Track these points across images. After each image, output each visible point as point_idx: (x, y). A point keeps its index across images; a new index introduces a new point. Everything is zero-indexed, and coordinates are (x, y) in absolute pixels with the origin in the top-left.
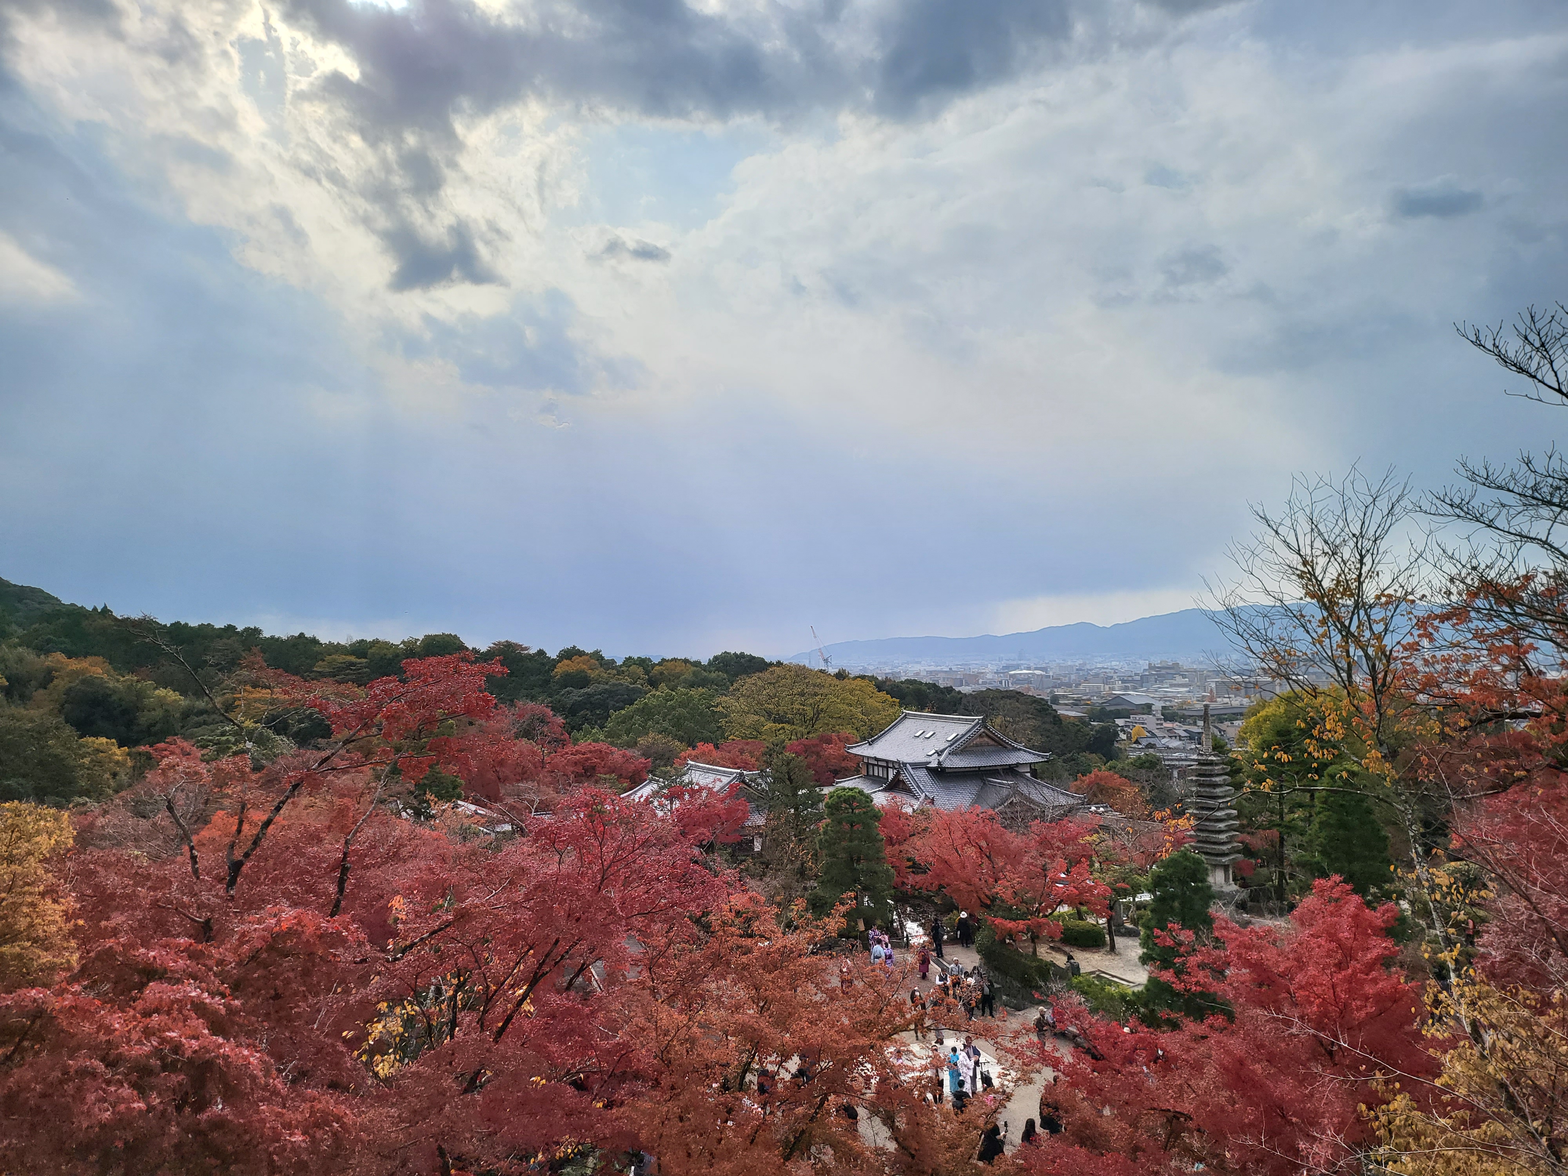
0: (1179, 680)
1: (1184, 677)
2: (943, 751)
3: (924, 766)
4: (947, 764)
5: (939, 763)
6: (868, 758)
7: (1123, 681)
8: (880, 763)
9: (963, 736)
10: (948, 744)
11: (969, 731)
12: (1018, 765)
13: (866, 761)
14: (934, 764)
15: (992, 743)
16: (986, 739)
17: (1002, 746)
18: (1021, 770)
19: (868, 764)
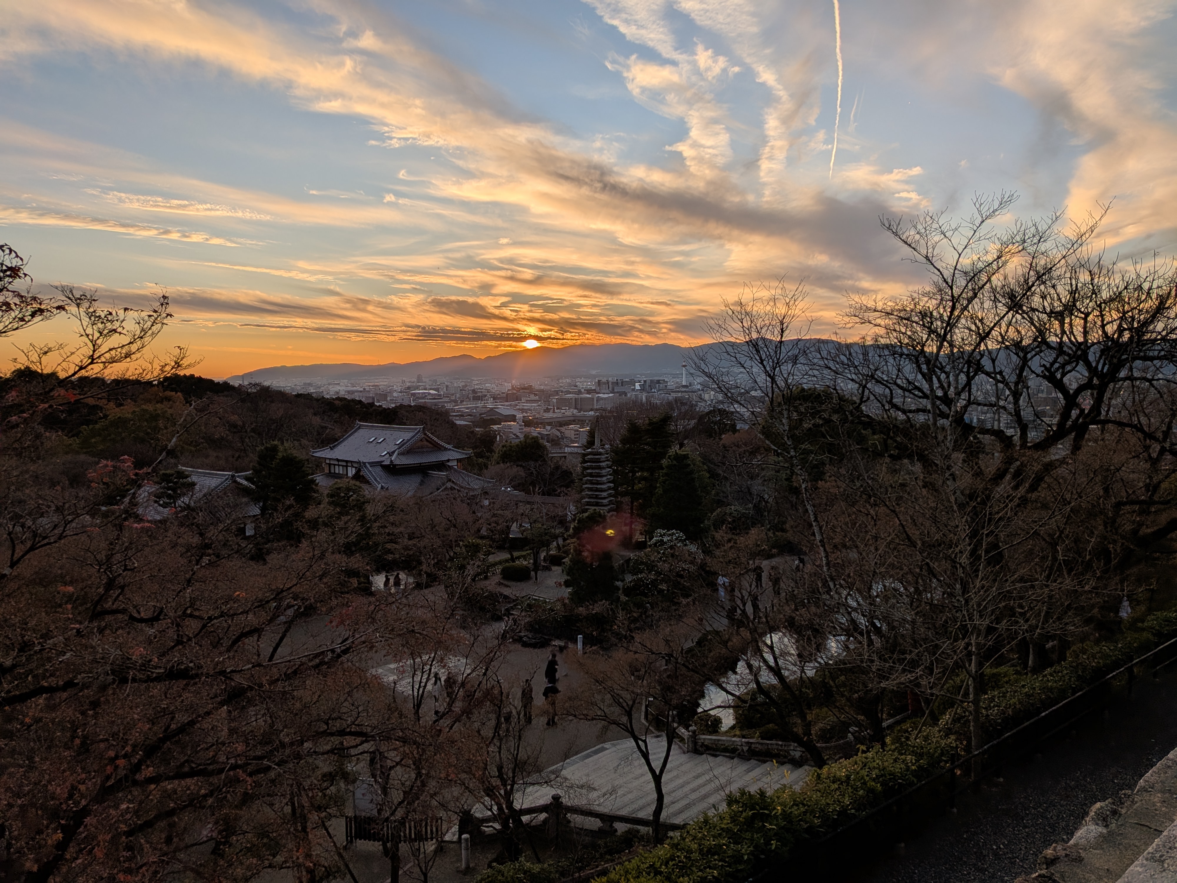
0: (532, 397)
1: (535, 395)
2: (393, 452)
3: (379, 464)
4: (397, 462)
5: (391, 461)
6: (330, 459)
7: (494, 399)
8: (340, 463)
9: (409, 440)
10: (397, 447)
11: (414, 436)
12: (448, 461)
13: (328, 461)
14: (387, 463)
15: (430, 445)
16: (425, 443)
17: (438, 448)
18: (450, 464)
19: (330, 464)
